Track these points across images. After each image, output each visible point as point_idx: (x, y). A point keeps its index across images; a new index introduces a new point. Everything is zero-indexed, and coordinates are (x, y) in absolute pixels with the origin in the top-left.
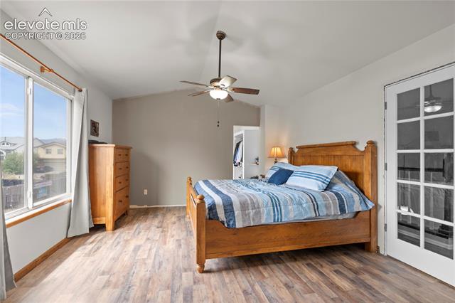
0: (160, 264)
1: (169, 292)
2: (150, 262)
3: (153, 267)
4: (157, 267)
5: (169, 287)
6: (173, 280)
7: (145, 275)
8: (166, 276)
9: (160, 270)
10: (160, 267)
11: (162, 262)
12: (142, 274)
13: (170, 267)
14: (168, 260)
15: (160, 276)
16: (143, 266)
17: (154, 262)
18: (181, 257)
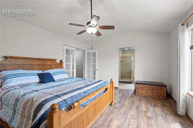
0: (125, 113)
1: (124, 104)
2: (129, 116)
3: (128, 113)
4: (127, 112)
5: (123, 105)
6: (122, 106)
7: (131, 111)
8: (124, 108)
9: (125, 111)
10: (126, 112)
11: (124, 114)
12: (133, 112)
13: (121, 111)
14: (121, 114)
15: (126, 109)
16: (132, 115)
17: (128, 115)
18: (115, 113)
